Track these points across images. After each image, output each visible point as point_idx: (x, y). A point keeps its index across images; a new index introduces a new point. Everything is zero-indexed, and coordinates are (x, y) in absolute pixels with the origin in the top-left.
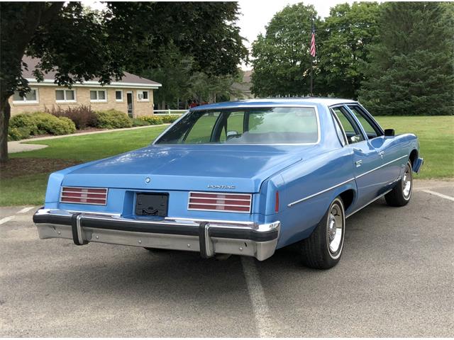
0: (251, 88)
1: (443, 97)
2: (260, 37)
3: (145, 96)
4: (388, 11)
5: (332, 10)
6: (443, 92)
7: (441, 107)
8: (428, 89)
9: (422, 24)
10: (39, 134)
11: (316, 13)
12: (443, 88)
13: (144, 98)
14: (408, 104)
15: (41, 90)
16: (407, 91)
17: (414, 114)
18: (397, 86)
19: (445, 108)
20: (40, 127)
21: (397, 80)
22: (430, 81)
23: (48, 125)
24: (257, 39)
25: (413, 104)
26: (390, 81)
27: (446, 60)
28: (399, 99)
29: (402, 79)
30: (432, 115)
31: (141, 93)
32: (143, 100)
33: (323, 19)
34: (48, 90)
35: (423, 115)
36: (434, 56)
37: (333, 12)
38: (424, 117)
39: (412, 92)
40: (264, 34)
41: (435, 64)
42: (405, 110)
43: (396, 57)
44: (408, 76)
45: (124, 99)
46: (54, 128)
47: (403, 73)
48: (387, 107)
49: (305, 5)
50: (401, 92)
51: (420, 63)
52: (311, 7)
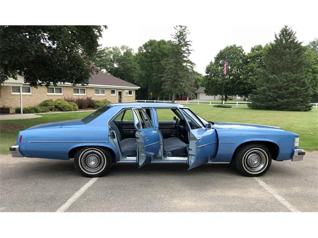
0: (204, 91)
1: (298, 101)
2: (211, 63)
3: (130, 93)
4: (270, 49)
5: (252, 48)
6: (298, 97)
7: (297, 106)
8: (288, 95)
9: (289, 57)
10: (55, 110)
11: (243, 50)
12: (298, 95)
13: (129, 94)
14: (276, 104)
15: (65, 88)
16: (275, 96)
17: (279, 110)
18: (269, 93)
19: (299, 107)
20: (56, 107)
21: (269, 89)
22: (290, 91)
23: (60, 106)
24: (209, 64)
25: (278, 104)
26: (266, 90)
27: (302, 78)
28: (270, 101)
29: (273, 89)
30: (290, 111)
31: (128, 91)
32: (128, 95)
33: (246, 54)
34: (68, 88)
35: (284, 111)
36: (294, 76)
37: (253, 50)
38: (284, 112)
39: (278, 97)
40: (214, 61)
41: (294, 81)
42: (274, 107)
43: (270, 77)
44: (276, 88)
45: (116, 94)
46: (63, 108)
47: (273, 86)
48: (263, 105)
49: (237, 46)
50: (272, 97)
51: (285, 80)
52: (241, 47)
